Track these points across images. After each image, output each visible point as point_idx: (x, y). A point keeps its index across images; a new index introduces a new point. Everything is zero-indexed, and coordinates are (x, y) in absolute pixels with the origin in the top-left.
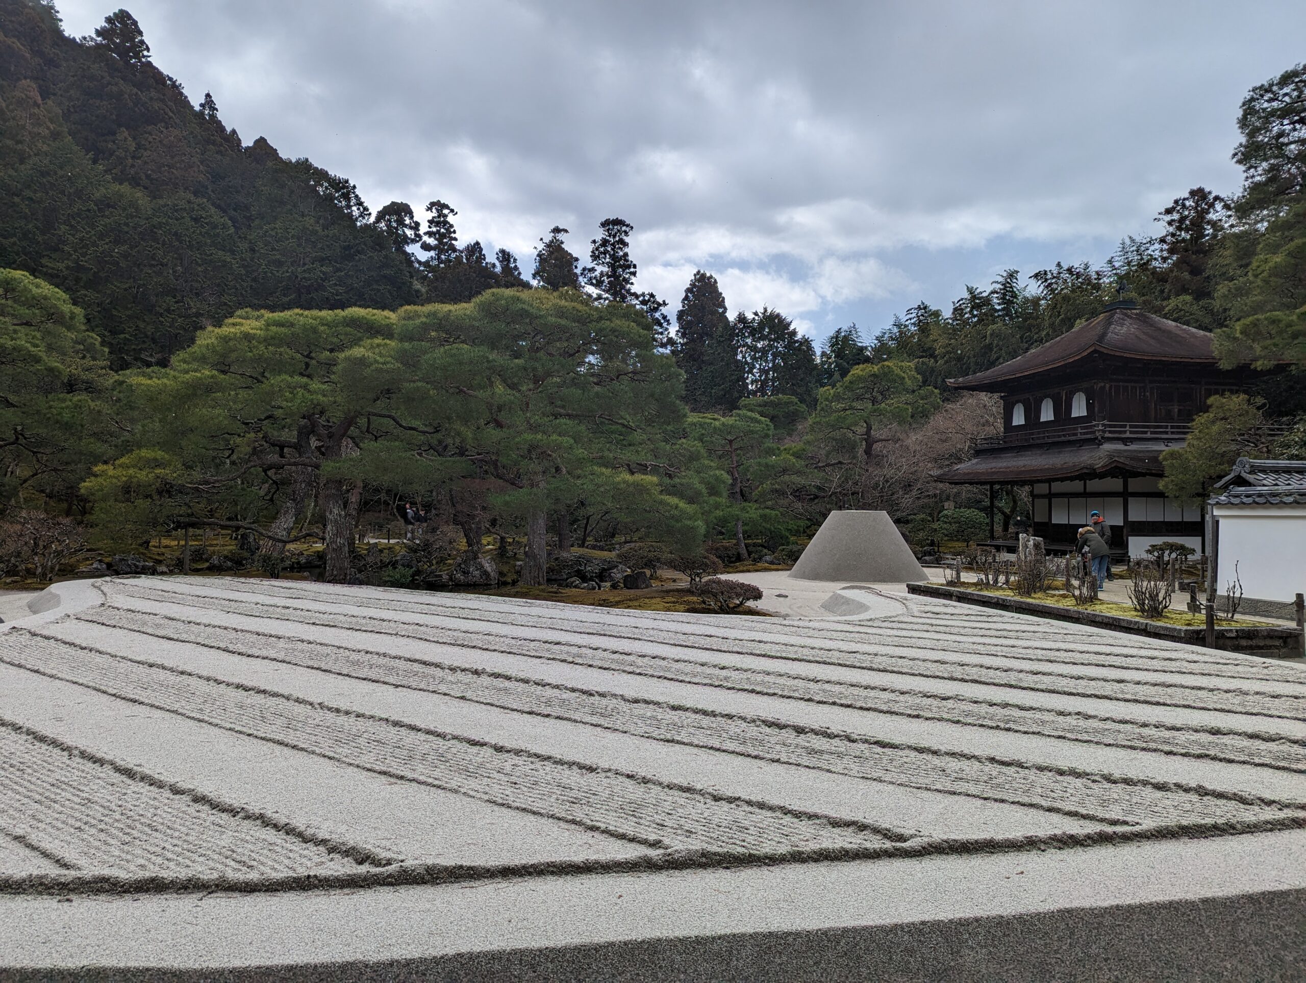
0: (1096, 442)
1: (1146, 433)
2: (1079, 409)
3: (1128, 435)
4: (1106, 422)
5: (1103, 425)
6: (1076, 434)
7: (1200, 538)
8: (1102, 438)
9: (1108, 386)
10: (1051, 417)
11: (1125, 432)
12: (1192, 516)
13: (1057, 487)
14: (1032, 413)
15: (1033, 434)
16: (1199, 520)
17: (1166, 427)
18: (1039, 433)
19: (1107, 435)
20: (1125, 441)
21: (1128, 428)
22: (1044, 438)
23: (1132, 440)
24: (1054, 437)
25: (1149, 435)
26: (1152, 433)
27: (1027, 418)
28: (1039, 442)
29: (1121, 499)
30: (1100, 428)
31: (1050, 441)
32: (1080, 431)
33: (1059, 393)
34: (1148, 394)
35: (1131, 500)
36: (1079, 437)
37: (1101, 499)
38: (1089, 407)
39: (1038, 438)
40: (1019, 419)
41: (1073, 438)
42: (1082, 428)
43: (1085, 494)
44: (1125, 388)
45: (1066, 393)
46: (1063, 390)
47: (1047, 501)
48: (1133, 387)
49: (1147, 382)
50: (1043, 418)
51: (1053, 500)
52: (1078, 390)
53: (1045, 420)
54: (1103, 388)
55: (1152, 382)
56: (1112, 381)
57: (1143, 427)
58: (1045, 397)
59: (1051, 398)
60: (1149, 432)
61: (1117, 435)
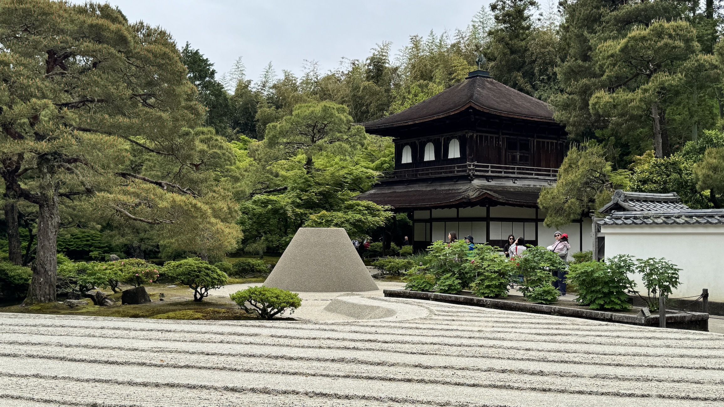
0: (468, 178)
1: (501, 172)
2: (454, 152)
3: (490, 174)
4: (476, 163)
5: (474, 165)
8: (473, 175)
9: (475, 135)
10: (432, 158)
11: (488, 171)
13: (437, 213)
14: (418, 154)
15: (418, 171)
17: (514, 168)
18: (423, 170)
19: (476, 173)
20: (488, 178)
21: (489, 169)
22: (428, 174)
23: (493, 178)
24: (435, 173)
25: (503, 174)
26: (505, 172)
27: (414, 157)
28: (425, 177)
29: (485, 222)
30: (472, 167)
31: (433, 176)
32: (456, 169)
33: (439, 139)
34: (501, 143)
35: (492, 223)
36: (456, 174)
37: (470, 222)
38: (462, 151)
39: (423, 174)
40: (407, 158)
41: (450, 175)
42: (459, 167)
43: (458, 219)
44: (486, 137)
45: (444, 139)
46: (442, 137)
47: (428, 224)
48: (491, 137)
49: (500, 134)
50: (426, 159)
51: (433, 223)
52: (453, 137)
53: (428, 160)
54: (471, 137)
55: (503, 134)
56: (478, 131)
57: (499, 168)
58: (428, 141)
59: (432, 143)
60: (503, 172)
61: (481, 174)
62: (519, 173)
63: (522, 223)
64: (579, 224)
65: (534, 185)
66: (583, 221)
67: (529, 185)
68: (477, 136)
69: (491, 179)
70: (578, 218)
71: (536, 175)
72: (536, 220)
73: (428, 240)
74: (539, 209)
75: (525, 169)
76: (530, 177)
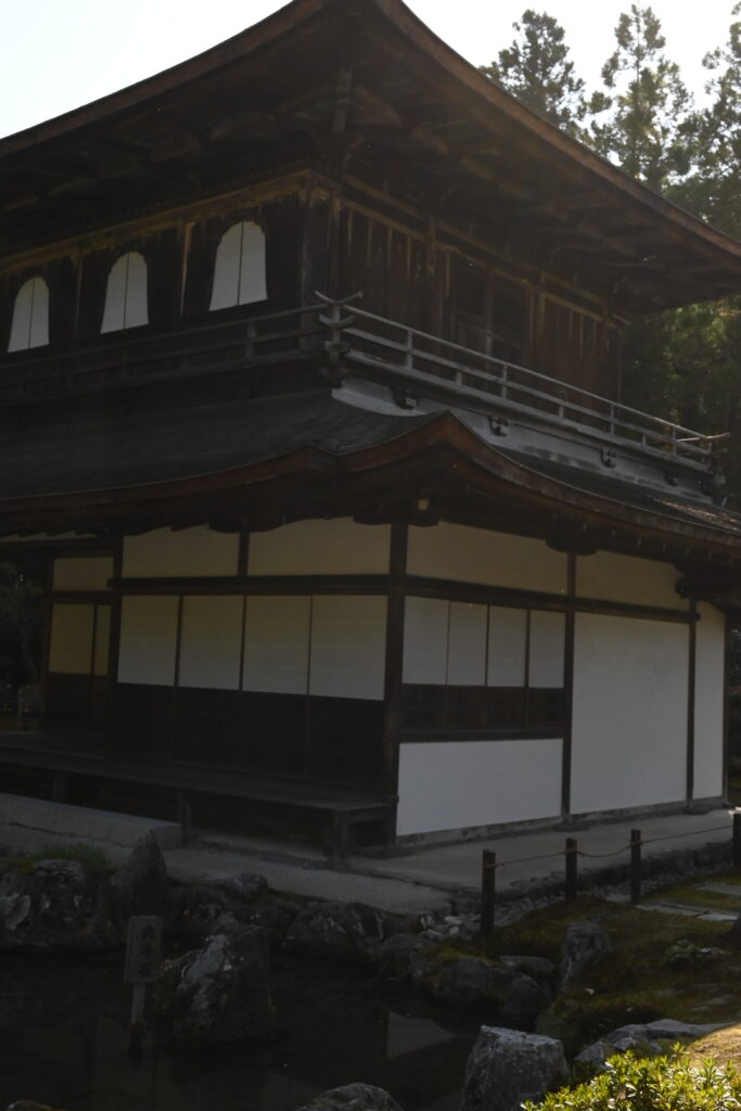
1: (450, 374)
2: (240, 282)
3: (408, 369)
4: (352, 306)
5: (344, 313)
7: (558, 744)
10: (138, 318)
11: (401, 357)
12: (546, 677)
13: (144, 554)
14: (76, 308)
17: (497, 370)
19: (353, 354)
20: (399, 388)
23: (418, 392)
25: (457, 385)
26: (470, 380)
27: (58, 323)
29: (384, 599)
30: (337, 320)
35: (414, 606)
37: (304, 600)
40: (30, 329)
42: (265, 329)
43: (243, 584)
44: (381, 231)
45: (196, 231)
46: (187, 218)
47: (105, 611)
48: (399, 238)
49: (432, 233)
50: (111, 323)
51: (129, 602)
52: (238, 217)
53: (117, 327)
54: (324, 208)
55: (442, 237)
56: (349, 192)
57: (446, 352)
58: (123, 250)
59: (141, 251)
60: (459, 376)
61: (377, 362)
62: (515, 395)
63: (521, 613)
64: (685, 628)
65: (562, 457)
66: (698, 617)
67: (547, 453)
68: (344, 213)
69: (413, 396)
70: (683, 604)
71: (569, 414)
72: (569, 605)
73: (102, 669)
74: (580, 559)
75: (535, 383)
76: (551, 417)
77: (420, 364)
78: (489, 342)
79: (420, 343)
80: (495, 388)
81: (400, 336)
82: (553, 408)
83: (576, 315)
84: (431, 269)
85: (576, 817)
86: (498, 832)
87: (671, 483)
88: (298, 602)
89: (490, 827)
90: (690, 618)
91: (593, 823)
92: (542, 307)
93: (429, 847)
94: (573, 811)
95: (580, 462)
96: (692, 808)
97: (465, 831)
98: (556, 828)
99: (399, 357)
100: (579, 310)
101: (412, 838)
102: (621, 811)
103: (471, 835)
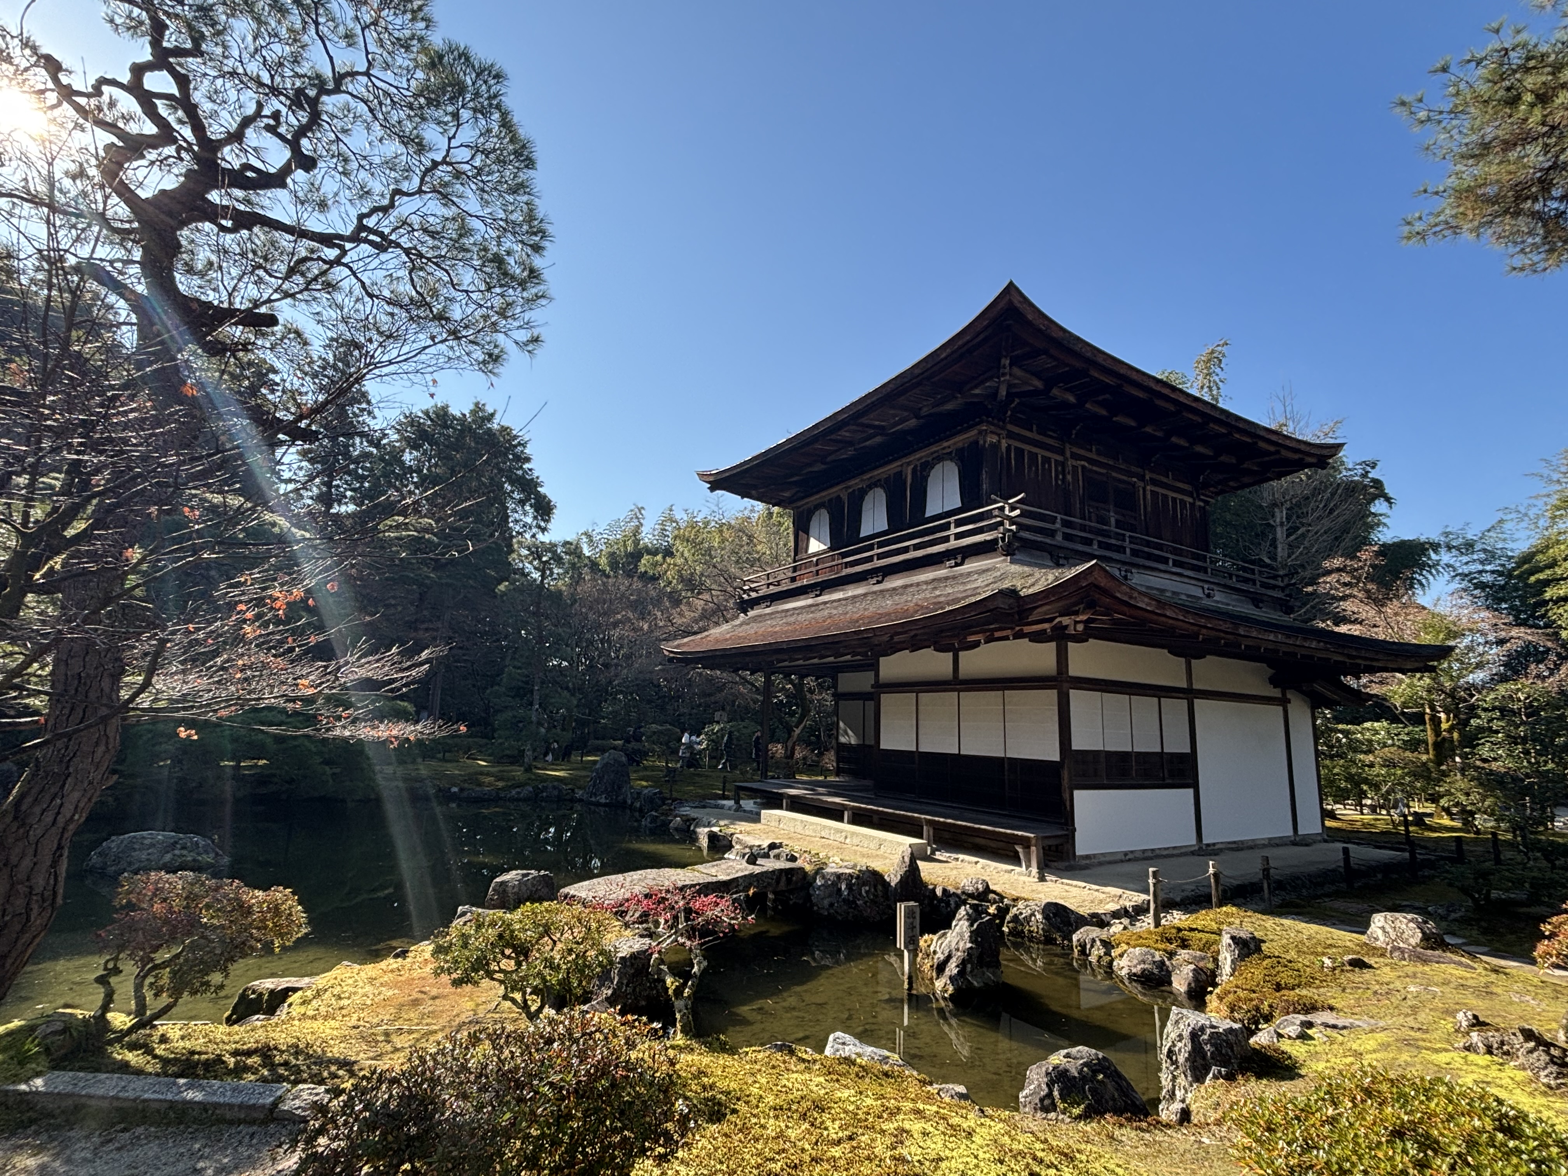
2: (943, 496)
3: (1059, 541)
4: (1018, 503)
5: (1013, 508)
6: (946, 539)
7: (1191, 791)
8: (1014, 537)
9: (1004, 444)
10: (882, 525)
12: (1177, 744)
13: (895, 667)
14: (845, 525)
15: (843, 555)
16: (1188, 750)
19: (1023, 534)
20: (1056, 554)
21: (1058, 525)
22: (870, 559)
23: (1068, 555)
24: (890, 553)
25: (1095, 549)
26: (1101, 545)
27: (834, 536)
28: (861, 568)
29: (1055, 692)
30: (1009, 514)
31: (886, 562)
33: (899, 475)
35: (1075, 695)
36: (953, 544)
37: (998, 693)
38: (968, 487)
39: (856, 563)
41: (935, 549)
43: (957, 684)
44: (1033, 457)
45: (914, 472)
46: (909, 464)
47: (870, 705)
48: (1046, 460)
49: (1068, 454)
50: (866, 529)
51: (885, 698)
52: (939, 459)
53: (871, 532)
54: (995, 447)
55: (1075, 456)
56: (1011, 435)
57: (1083, 528)
58: (870, 487)
59: (882, 487)
60: (1095, 543)
61: (1039, 538)
62: (1135, 553)
63: (1154, 700)
64: (1279, 709)
66: (1289, 701)
68: (1009, 448)
69: (1065, 558)
70: (1276, 693)
71: (1176, 564)
72: (1189, 694)
73: (870, 742)
74: (1194, 662)
75: (1148, 544)
76: (1162, 567)
77: (1067, 537)
78: (1113, 520)
79: (1066, 524)
80: (1121, 549)
81: (1053, 520)
82: (1165, 561)
83: (1174, 500)
84: (1069, 478)
85: (1208, 845)
86: (1149, 854)
87: (1257, 607)
88: (994, 696)
89: (1144, 851)
90: (1283, 702)
91: (1221, 850)
92: (1149, 497)
93: (1101, 864)
94: (1206, 841)
95: (1189, 596)
96: (1298, 841)
97: (1126, 854)
98: (1193, 853)
99: (1052, 533)
100: (1175, 495)
101: (1087, 857)
102: (1242, 842)
103: (1130, 856)
